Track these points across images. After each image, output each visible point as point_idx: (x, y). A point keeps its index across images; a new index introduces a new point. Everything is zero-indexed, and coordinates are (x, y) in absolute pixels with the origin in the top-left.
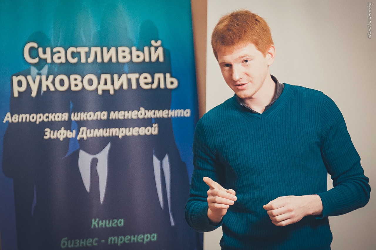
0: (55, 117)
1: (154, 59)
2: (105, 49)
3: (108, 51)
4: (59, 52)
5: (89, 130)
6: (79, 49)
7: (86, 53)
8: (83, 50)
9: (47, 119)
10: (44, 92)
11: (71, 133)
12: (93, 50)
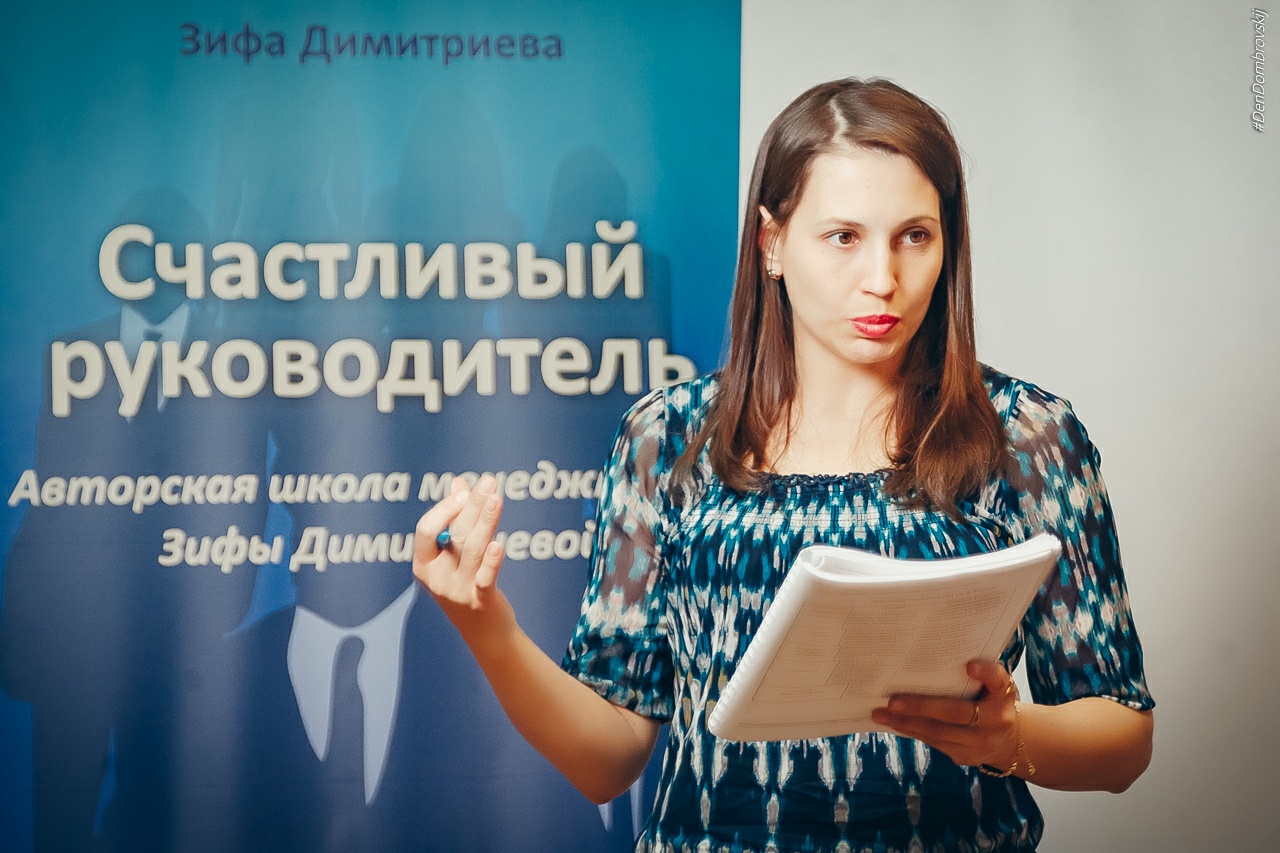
0: (204, 490)
1: (603, 287)
2: (414, 252)
3: (426, 259)
4: (236, 260)
5: (335, 540)
6: (314, 251)
7: (340, 264)
8: (328, 255)
9: (176, 496)
10: (171, 400)
11: (265, 548)
12: (367, 252)
